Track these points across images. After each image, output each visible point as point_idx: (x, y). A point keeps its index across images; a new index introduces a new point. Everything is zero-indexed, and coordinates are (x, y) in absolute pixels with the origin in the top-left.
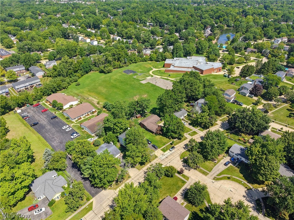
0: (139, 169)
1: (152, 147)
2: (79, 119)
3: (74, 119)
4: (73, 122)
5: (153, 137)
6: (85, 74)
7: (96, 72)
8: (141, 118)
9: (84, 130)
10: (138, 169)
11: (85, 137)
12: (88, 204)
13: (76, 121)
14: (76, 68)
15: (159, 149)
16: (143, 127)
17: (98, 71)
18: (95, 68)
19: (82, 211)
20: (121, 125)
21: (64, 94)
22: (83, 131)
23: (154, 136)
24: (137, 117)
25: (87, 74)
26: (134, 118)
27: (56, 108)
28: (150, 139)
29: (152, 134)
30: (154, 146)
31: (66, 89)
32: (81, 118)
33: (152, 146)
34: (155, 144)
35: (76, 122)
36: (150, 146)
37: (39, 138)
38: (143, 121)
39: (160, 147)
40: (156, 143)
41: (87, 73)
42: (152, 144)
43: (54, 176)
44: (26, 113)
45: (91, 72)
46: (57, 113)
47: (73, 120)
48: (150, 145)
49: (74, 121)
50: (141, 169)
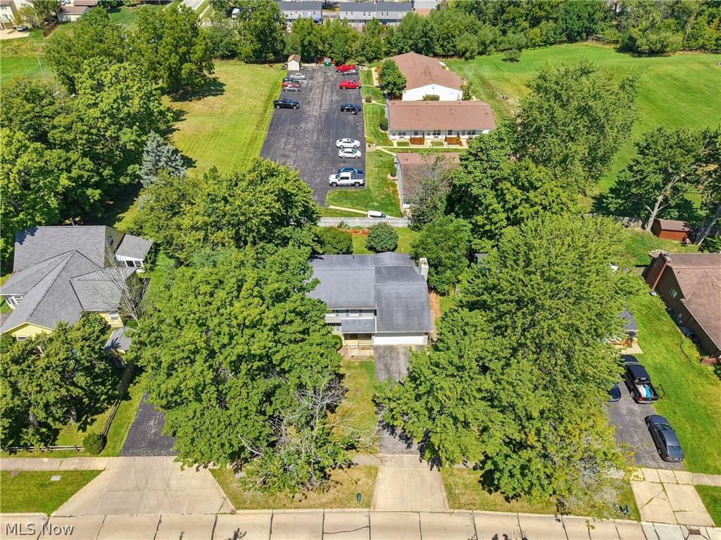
0: (454, 501)
1: (642, 423)
2: (413, 141)
3: (400, 134)
4: (386, 142)
5: (691, 376)
6: (561, 42)
7: (608, 47)
8: (684, 244)
9: (392, 178)
10: (449, 488)
11: (372, 201)
12: (72, 468)
13: (399, 144)
14: (540, 9)
15: (684, 476)
16: (657, 290)
17: (613, 46)
18: (611, 34)
19: (22, 474)
20: (527, 200)
21: (443, 68)
22: (385, 180)
23: (701, 373)
24: (656, 230)
25: (569, 45)
26: (639, 229)
27: (385, 92)
28: (659, 370)
29: (697, 354)
30: (658, 432)
31: (467, 59)
32: (421, 141)
33: (648, 420)
34: (672, 421)
35: (395, 146)
36: (631, 412)
37: (253, 140)
38: (682, 259)
39: (706, 470)
40: (691, 418)
41: (571, 39)
42: (654, 409)
43: (129, 259)
44: (303, 76)
45: (586, 43)
46: (374, 102)
47: (394, 135)
48: (636, 407)
49: (395, 139)
50: (471, 505)
